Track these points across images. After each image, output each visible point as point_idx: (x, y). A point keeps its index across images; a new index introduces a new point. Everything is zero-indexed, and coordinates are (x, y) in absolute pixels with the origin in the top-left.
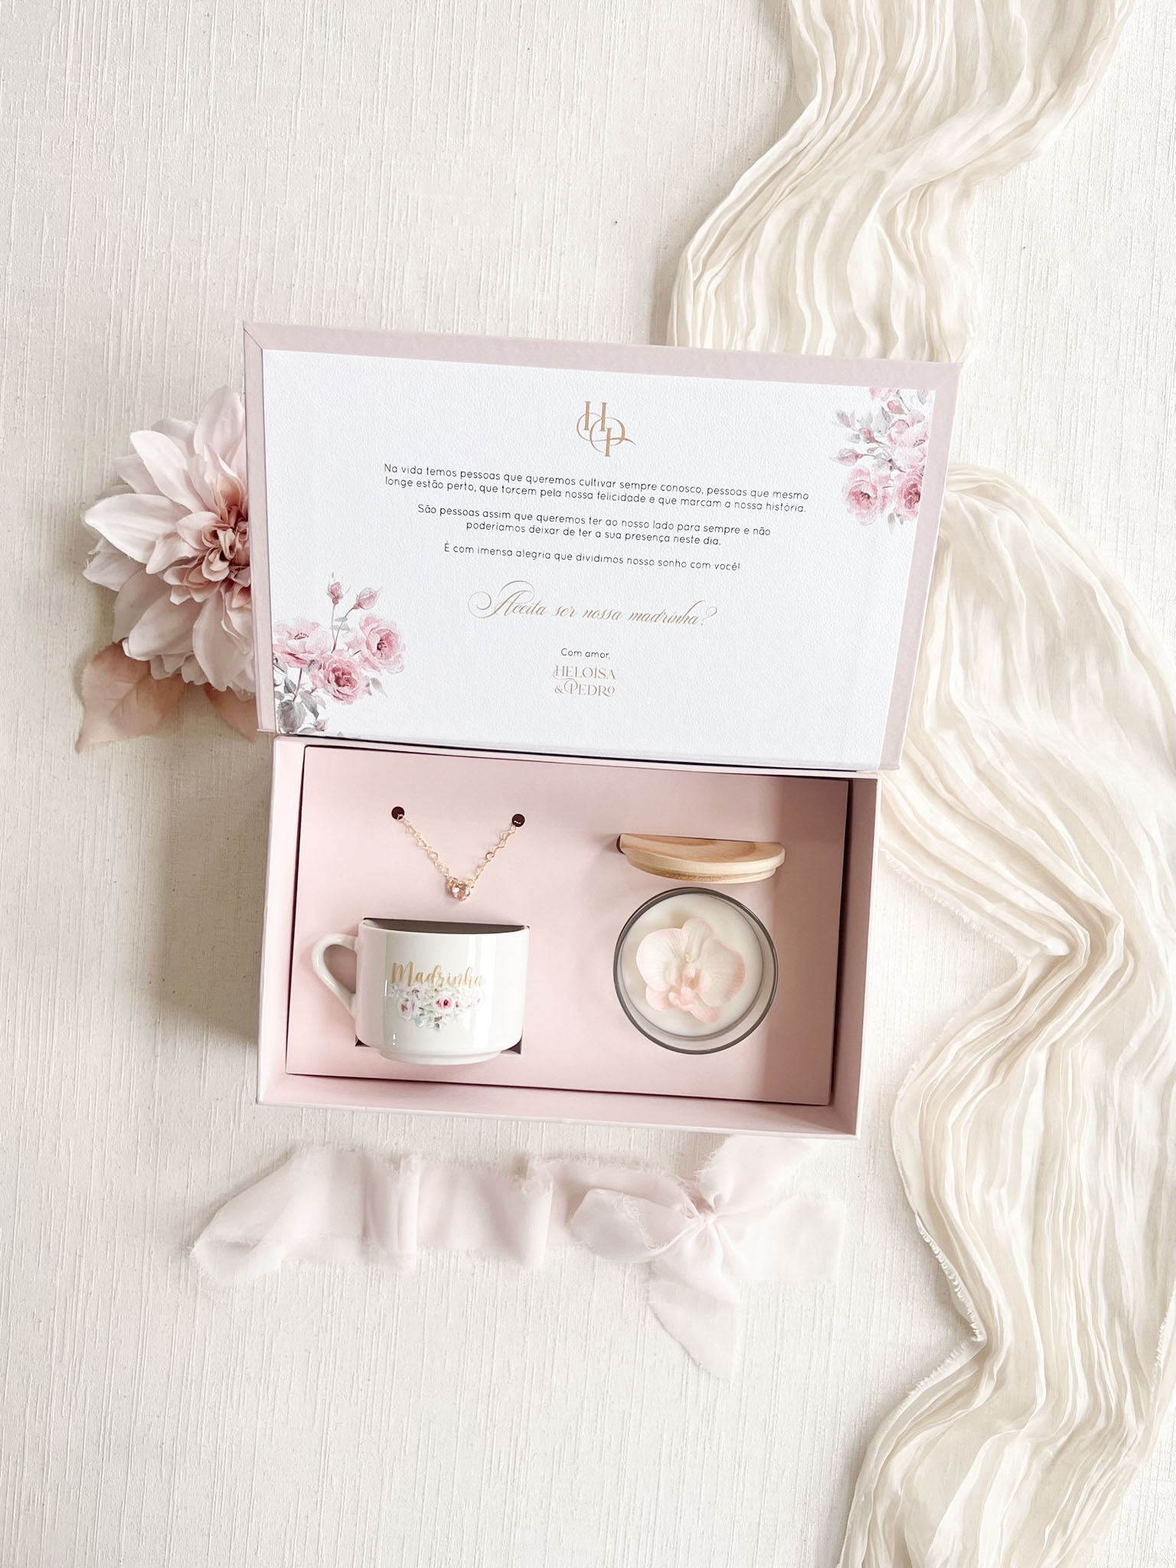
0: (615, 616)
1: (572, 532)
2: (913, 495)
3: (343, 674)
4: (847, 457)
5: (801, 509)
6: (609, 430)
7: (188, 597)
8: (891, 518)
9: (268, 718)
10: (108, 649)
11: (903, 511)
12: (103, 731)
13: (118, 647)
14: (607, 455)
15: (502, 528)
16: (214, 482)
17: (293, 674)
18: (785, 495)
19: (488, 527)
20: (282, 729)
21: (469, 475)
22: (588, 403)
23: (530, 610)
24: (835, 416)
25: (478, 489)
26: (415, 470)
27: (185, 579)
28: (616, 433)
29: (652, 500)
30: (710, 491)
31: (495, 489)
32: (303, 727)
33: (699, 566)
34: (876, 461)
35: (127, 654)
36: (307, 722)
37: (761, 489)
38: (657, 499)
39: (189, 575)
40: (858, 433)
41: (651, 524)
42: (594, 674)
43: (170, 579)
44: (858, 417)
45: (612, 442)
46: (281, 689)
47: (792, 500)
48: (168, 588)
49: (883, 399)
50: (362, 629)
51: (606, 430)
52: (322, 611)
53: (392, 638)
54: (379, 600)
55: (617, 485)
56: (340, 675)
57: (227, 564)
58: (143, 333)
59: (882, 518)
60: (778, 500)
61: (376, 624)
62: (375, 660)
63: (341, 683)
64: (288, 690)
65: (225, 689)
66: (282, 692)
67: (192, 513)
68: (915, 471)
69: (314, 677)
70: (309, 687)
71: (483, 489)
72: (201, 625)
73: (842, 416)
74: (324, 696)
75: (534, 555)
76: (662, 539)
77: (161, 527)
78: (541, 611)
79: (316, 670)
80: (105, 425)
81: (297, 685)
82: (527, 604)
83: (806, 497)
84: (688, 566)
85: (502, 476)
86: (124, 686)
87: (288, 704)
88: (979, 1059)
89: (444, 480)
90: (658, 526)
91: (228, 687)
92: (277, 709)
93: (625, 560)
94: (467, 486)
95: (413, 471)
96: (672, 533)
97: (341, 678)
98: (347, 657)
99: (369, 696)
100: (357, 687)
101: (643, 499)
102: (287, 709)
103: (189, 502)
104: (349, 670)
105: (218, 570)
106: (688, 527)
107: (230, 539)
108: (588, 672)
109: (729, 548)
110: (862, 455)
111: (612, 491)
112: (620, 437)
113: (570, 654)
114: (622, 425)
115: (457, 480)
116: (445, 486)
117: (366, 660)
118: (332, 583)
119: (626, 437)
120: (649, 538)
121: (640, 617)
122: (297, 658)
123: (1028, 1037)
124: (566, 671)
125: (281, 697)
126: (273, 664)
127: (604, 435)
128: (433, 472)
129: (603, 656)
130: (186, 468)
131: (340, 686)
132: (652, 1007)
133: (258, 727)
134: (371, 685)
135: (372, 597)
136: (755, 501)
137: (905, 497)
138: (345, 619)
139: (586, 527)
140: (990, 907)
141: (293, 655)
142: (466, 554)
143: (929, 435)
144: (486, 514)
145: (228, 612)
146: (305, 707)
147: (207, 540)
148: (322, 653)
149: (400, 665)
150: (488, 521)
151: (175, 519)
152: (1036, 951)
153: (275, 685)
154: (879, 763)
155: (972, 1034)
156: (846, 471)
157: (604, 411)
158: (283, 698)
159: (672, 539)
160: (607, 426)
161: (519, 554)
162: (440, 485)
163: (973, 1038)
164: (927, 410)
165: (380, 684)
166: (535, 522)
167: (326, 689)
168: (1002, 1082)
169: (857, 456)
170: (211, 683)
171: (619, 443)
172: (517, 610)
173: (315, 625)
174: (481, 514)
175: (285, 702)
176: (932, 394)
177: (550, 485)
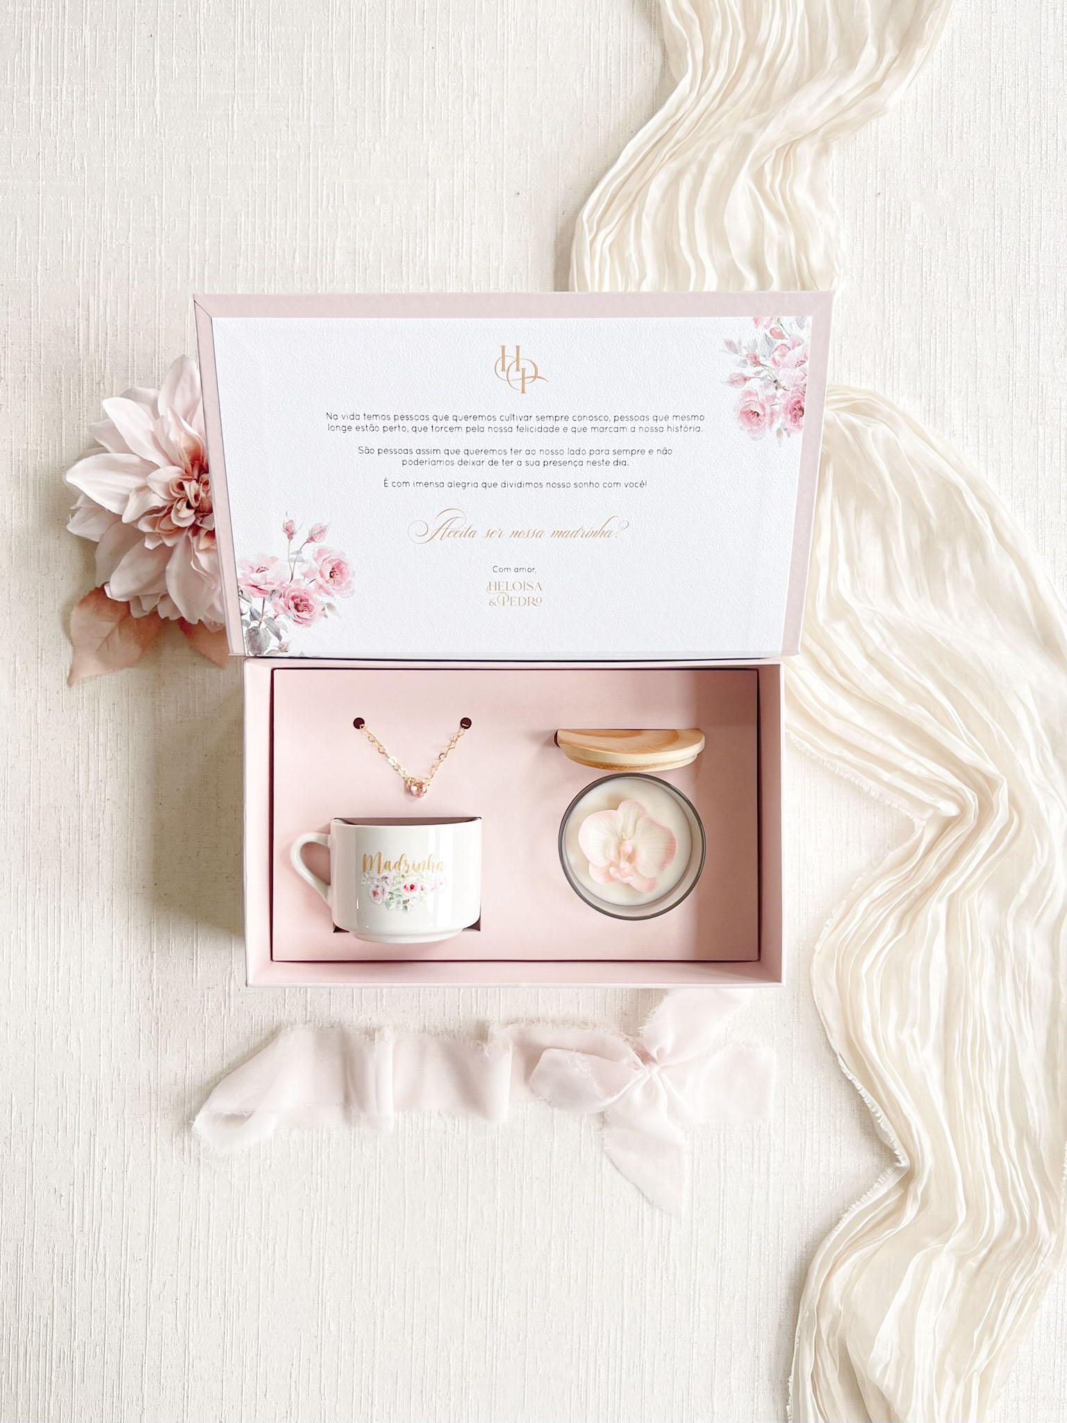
0: (538, 534)
1: (496, 463)
2: (797, 410)
3: (301, 601)
4: (736, 381)
5: (698, 429)
6: (524, 370)
7: (161, 542)
8: (779, 432)
9: (237, 644)
10: (91, 593)
11: (789, 425)
12: (91, 667)
13: (100, 591)
14: (523, 392)
15: (434, 463)
16: (178, 439)
17: (257, 603)
18: (683, 418)
19: (422, 462)
20: (250, 653)
21: (402, 417)
22: (503, 347)
23: (463, 534)
24: (724, 345)
25: (410, 430)
26: (353, 417)
27: (157, 525)
28: (530, 372)
29: (565, 429)
30: (616, 418)
31: (425, 429)
32: (269, 649)
33: (610, 485)
34: (763, 382)
35: (109, 596)
36: (272, 645)
37: (661, 414)
38: (569, 428)
39: (160, 522)
40: (745, 358)
41: (566, 451)
42: (523, 587)
43: (144, 527)
44: (744, 344)
45: (526, 380)
46: (247, 617)
47: (691, 422)
48: (142, 535)
49: (766, 327)
50: (316, 560)
51: (521, 370)
52: (279, 547)
53: (342, 566)
54: (329, 534)
55: (534, 418)
56: (299, 602)
57: (193, 511)
58: (108, 315)
59: (770, 434)
60: (678, 423)
61: (328, 555)
62: (328, 587)
63: (300, 608)
64: (253, 617)
65: (196, 623)
66: (249, 619)
67: (159, 468)
68: (797, 389)
69: (275, 605)
70: (271, 614)
71: (415, 429)
72: (173, 566)
73: (730, 344)
74: (286, 621)
75: (464, 485)
76: (576, 463)
77: (134, 482)
78: (472, 534)
79: (278, 599)
80: (79, 397)
81: (261, 613)
82: (461, 529)
83: (702, 418)
84: (601, 486)
85: (430, 417)
86: (107, 626)
87: (254, 630)
88: (887, 911)
89: (379, 423)
90: (572, 452)
91: (199, 620)
92: (245, 635)
93: (544, 484)
94: (401, 428)
95: (352, 417)
96: (585, 458)
97: (300, 605)
98: (305, 586)
99: (325, 619)
100: (314, 611)
101: (557, 429)
102: (253, 635)
103: (156, 458)
104: (307, 597)
105: (186, 517)
106: (599, 452)
107: (195, 489)
108: (517, 586)
109: (636, 468)
110: (750, 378)
111: (530, 423)
112: (534, 375)
113: (501, 570)
114: (534, 365)
115: (391, 423)
116: (381, 429)
117: (321, 587)
118: (287, 521)
119: (539, 375)
120: (565, 463)
121: (561, 534)
122: (260, 589)
123: (928, 891)
124: (497, 586)
125: (248, 624)
126: (239, 595)
127: (519, 375)
128: (369, 417)
129: (530, 570)
130: (152, 429)
131: (299, 611)
132: (595, 882)
133: (229, 652)
134: (326, 609)
135: (322, 531)
136: (656, 424)
137: (790, 413)
138: (299, 552)
139: (509, 457)
140: (886, 776)
141: (256, 587)
142: (404, 487)
143: (808, 356)
144: (419, 451)
145: (197, 554)
146: (270, 632)
147: (174, 491)
148: (282, 583)
149: (351, 589)
150: (422, 457)
151: (145, 474)
152: (930, 813)
153: (242, 614)
154: (781, 650)
155: (878, 891)
156: (736, 393)
157: (518, 354)
158: (250, 624)
159: (585, 463)
160: (521, 366)
161: (451, 485)
162: (377, 429)
163: (881, 894)
164: (805, 334)
165: (334, 607)
166: (462, 456)
167: (287, 615)
168: (909, 931)
169: (746, 379)
170: (185, 617)
171: (534, 380)
172: (452, 534)
173: (274, 559)
174: (414, 451)
175: (252, 629)
176: (809, 320)
177: (474, 422)
